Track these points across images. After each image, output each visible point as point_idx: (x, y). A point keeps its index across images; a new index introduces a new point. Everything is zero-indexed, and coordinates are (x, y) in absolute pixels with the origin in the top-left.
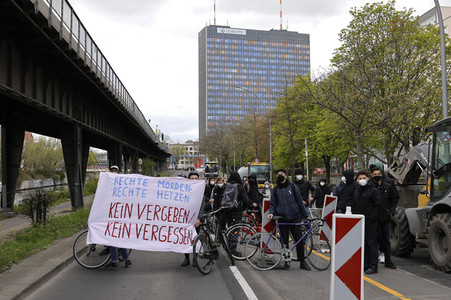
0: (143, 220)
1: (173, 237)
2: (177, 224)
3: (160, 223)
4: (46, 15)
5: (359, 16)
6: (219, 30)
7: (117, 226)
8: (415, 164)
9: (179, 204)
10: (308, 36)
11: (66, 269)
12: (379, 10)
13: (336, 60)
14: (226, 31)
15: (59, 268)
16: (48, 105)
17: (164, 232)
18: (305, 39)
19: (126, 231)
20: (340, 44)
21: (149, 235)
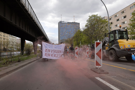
0: (52, 53)
1: (58, 56)
2: (59, 54)
3: (56, 54)
4: (30, 14)
5: (91, 17)
6: (62, 22)
7: (47, 54)
8: (105, 42)
9: (59, 50)
10: (79, 23)
11: (35, 61)
12: (95, 16)
13: (86, 26)
14: (63, 22)
15: (34, 61)
16: (30, 33)
17: (57, 55)
18: (79, 24)
19: (49, 55)
20: (87, 23)
21: (54, 56)
